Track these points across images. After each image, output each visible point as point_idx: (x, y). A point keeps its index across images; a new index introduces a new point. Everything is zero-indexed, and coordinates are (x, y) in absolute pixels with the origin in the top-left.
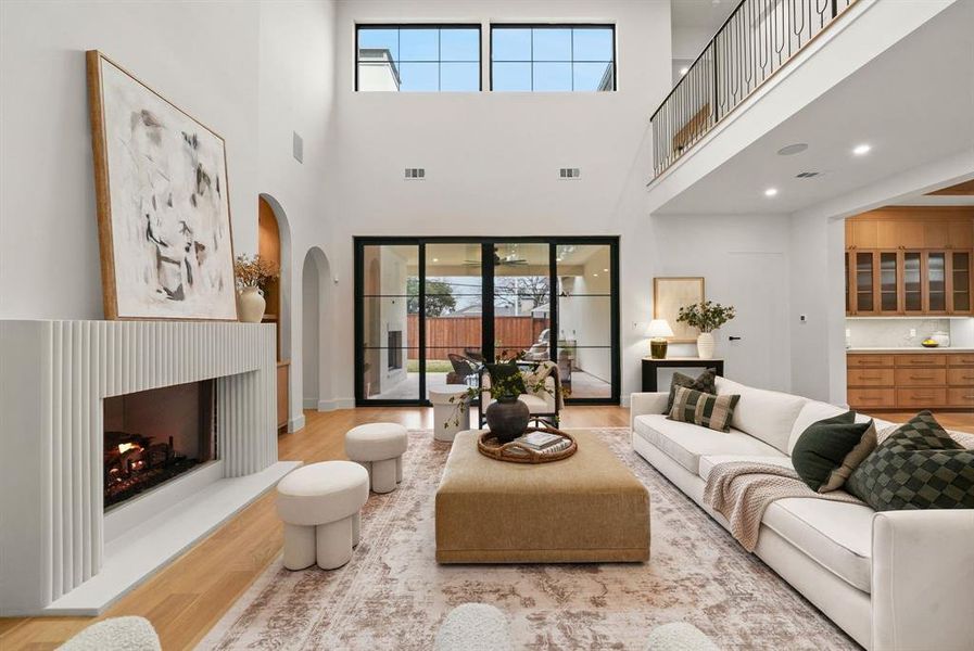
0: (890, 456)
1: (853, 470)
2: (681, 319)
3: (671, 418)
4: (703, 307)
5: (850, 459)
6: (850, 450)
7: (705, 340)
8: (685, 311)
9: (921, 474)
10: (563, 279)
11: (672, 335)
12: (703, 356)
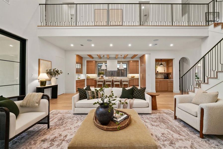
4: (53, 70)
7: (52, 79)
8: (48, 71)
12: (53, 84)
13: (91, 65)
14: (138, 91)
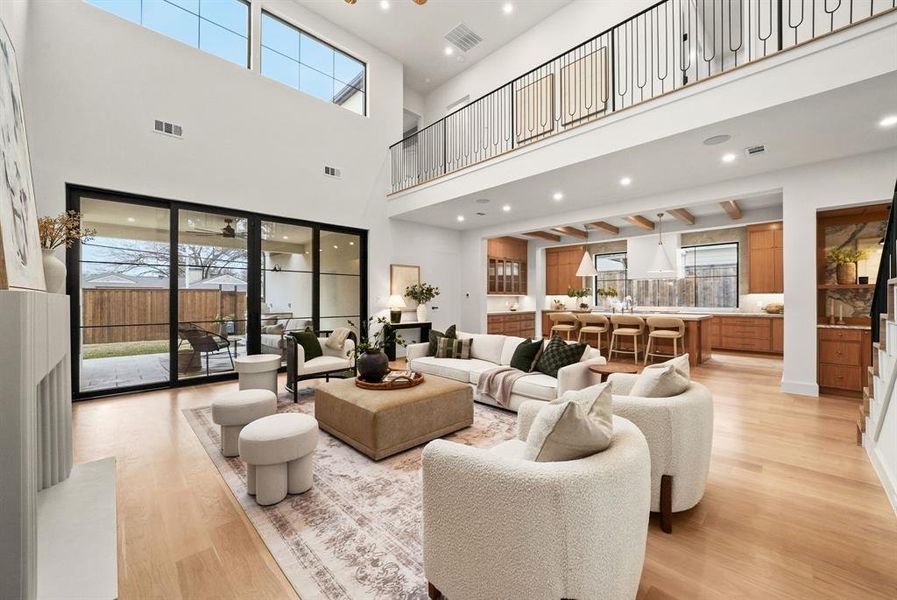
0: (552, 351)
1: (538, 361)
2: (408, 295)
3: (438, 357)
4: (420, 287)
5: (537, 356)
6: (536, 353)
7: (421, 308)
8: (410, 289)
9: (564, 355)
10: (272, 255)
11: (404, 306)
12: (421, 320)
13: (568, 261)
14: (565, 351)
